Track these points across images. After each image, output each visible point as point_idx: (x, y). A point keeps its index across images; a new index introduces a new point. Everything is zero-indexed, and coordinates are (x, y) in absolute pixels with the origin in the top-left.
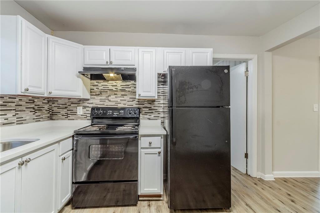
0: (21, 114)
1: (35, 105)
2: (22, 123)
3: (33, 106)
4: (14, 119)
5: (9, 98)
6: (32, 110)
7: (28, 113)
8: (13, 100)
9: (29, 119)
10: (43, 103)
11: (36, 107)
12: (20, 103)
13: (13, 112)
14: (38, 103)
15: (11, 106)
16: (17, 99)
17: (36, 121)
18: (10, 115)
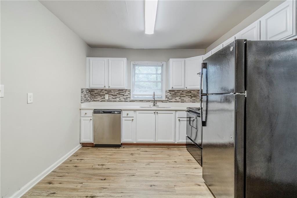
0: (183, 98)
1: (192, 94)
2: (184, 102)
3: (190, 94)
4: (180, 100)
5: (177, 91)
6: (190, 96)
7: (187, 98)
8: (179, 92)
9: (188, 101)
10: (197, 93)
11: (192, 95)
12: (183, 93)
13: (179, 97)
14: (194, 93)
15: (178, 95)
16: (181, 91)
17: (192, 102)
18: (177, 98)
